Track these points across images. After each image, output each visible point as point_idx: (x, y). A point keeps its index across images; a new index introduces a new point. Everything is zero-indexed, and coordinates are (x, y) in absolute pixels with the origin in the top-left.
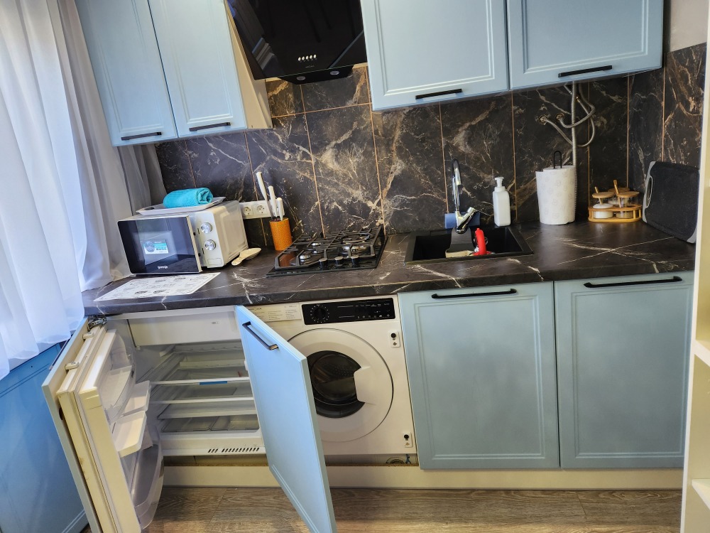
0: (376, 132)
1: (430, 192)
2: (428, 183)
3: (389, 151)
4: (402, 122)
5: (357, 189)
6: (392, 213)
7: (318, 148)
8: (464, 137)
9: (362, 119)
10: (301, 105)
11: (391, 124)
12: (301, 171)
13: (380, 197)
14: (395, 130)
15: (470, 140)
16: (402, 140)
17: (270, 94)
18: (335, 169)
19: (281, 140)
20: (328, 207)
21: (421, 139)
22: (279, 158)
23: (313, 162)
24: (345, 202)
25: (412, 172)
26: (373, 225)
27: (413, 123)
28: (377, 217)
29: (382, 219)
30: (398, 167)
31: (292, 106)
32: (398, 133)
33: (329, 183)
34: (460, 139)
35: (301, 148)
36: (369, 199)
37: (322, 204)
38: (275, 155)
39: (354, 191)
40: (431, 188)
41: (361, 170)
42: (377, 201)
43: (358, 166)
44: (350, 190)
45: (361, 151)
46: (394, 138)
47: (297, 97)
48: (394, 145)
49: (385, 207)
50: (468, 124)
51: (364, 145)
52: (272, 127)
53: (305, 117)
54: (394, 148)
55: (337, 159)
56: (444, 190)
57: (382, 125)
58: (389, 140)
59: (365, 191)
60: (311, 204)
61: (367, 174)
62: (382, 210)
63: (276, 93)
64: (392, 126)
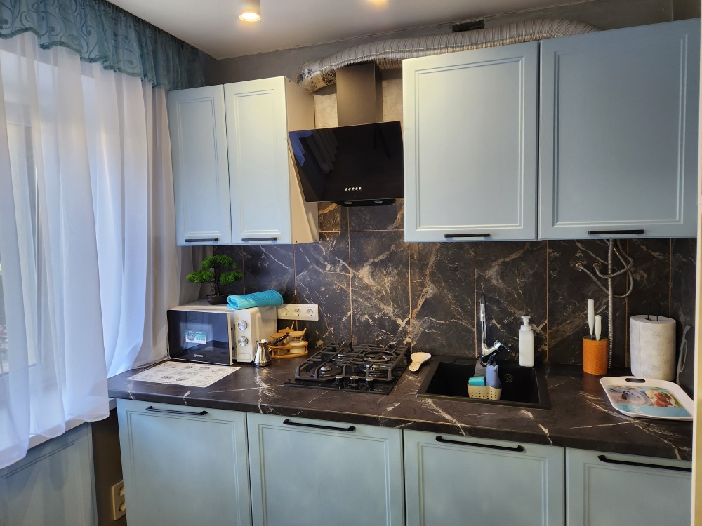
0: (412, 256)
1: (459, 319)
2: (458, 310)
3: (422, 274)
4: (437, 250)
5: (389, 305)
6: (420, 333)
7: (357, 264)
8: (496, 271)
9: (401, 243)
10: (346, 225)
11: (427, 250)
12: (339, 282)
13: (410, 316)
14: (430, 256)
15: (502, 275)
16: (436, 266)
17: (321, 212)
18: (370, 284)
19: (324, 253)
20: (359, 318)
21: (454, 268)
22: (320, 268)
23: (351, 275)
24: (376, 316)
25: (443, 297)
26: (400, 342)
27: (448, 252)
28: (405, 335)
29: (410, 337)
31: (338, 224)
32: (432, 260)
33: (362, 296)
34: (492, 272)
35: (342, 262)
36: (399, 317)
37: (354, 315)
38: (317, 265)
39: (385, 307)
40: (461, 317)
41: (394, 288)
42: (406, 320)
43: (391, 285)
44: (382, 306)
45: (396, 271)
46: (428, 263)
47: (343, 217)
48: (428, 270)
49: (414, 327)
50: (501, 260)
51: (399, 267)
52: (318, 240)
53: (348, 235)
54: (427, 272)
55: (373, 276)
56: (473, 319)
57: (418, 250)
58: (424, 265)
59: (396, 308)
60: (344, 313)
61: (400, 292)
62: (411, 329)
63: (326, 211)
64: (428, 252)
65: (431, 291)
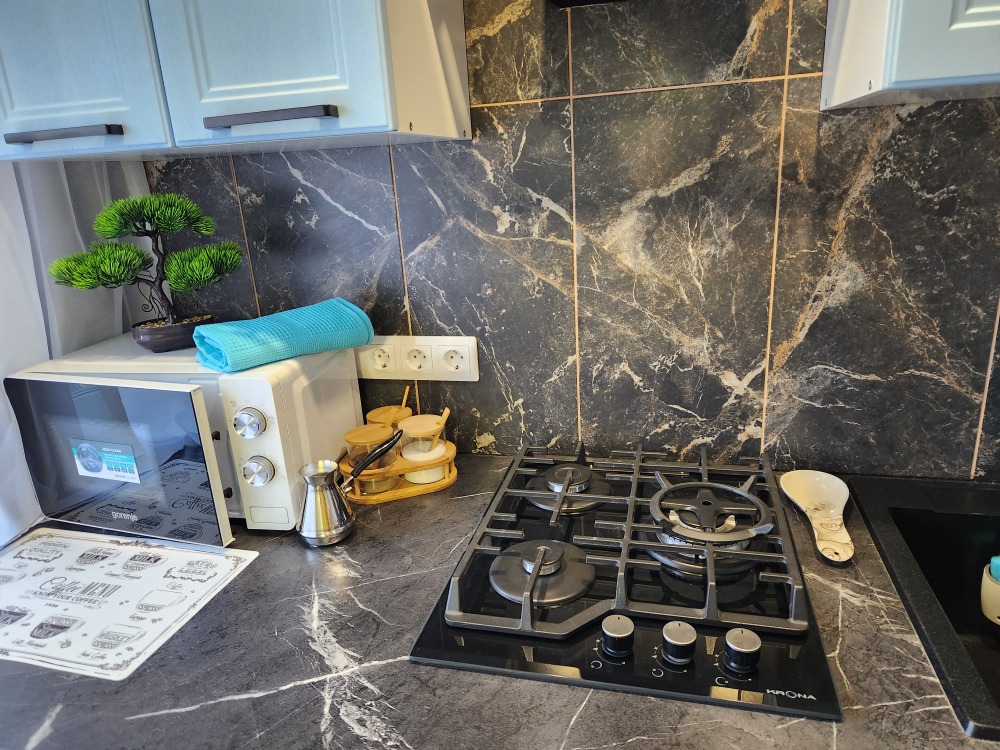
1: (931, 369)
2: (932, 341)
3: (821, 230)
4: (887, 146)
5: (697, 333)
6: (795, 412)
7: (597, 207)
9: (750, 127)
10: (562, 74)
11: (847, 147)
12: (539, 267)
13: (765, 364)
14: (856, 166)
16: (873, 200)
17: (475, 34)
18: (638, 270)
19: (490, 177)
20: (601, 373)
21: (941, 203)
22: (481, 226)
23: (576, 246)
24: (655, 366)
25: (887, 303)
26: (727, 439)
27: (924, 150)
28: (744, 417)
29: (759, 424)
30: (844, 280)
31: (534, 74)
32: (864, 178)
33: (613, 308)
35: (547, 203)
36: (727, 365)
37: (586, 365)
38: (469, 217)
39: (685, 339)
40: (940, 358)
41: (718, 279)
42: (751, 375)
43: (710, 270)
44: (675, 336)
45: (729, 226)
46: (846, 192)
47: (553, 46)
48: (842, 214)
49: (775, 393)
51: (741, 209)
52: (469, 136)
53: (569, 112)
54: (840, 221)
55: (649, 244)
56: (982, 367)
57: (813, 150)
58: (830, 198)
59: (721, 341)
60: (554, 360)
61: (737, 293)
62: (765, 402)
63: (491, 30)
64: (849, 154)
65: (846, 284)
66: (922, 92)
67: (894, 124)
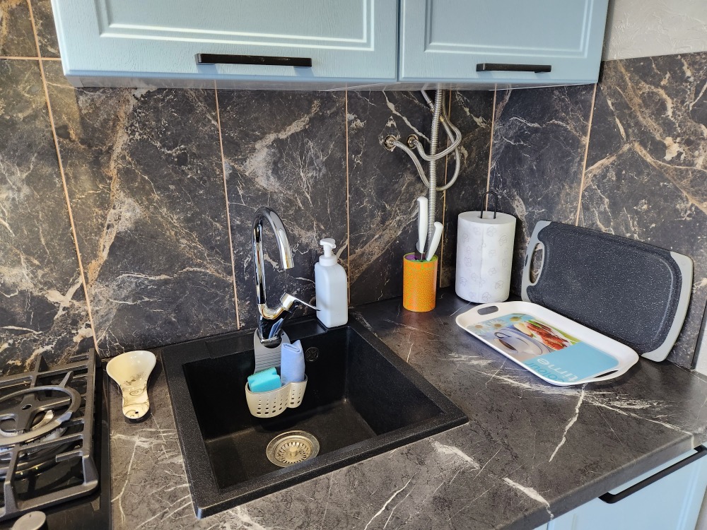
0: (63, 131)
1: (200, 265)
2: (195, 248)
3: (98, 174)
4: (132, 116)
5: (15, 263)
6: (114, 311)
8: (265, 160)
9: (18, 96)
11: (103, 116)
13: (81, 279)
14: (114, 131)
16: (132, 155)
21: (178, 157)
25: (160, 225)
26: (64, 343)
27: (159, 121)
28: (75, 323)
29: (89, 326)
30: (125, 213)
32: (121, 140)
34: (258, 163)
36: (50, 286)
39: (4, 270)
40: (203, 258)
41: (22, 218)
42: (72, 290)
43: (13, 211)
45: (21, 174)
46: (111, 148)
48: (112, 164)
49: (96, 300)
50: (271, 137)
51: (28, 161)
54: (113, 169)
56: (228, 259)
57: (77, 116)
58: (100, 152)
59: (39, 267)
61: (42, 228)
62: (89, 308)
64: (106, 121)
65: (128, 215)
66: (147, 81)
67: (133, 102)
